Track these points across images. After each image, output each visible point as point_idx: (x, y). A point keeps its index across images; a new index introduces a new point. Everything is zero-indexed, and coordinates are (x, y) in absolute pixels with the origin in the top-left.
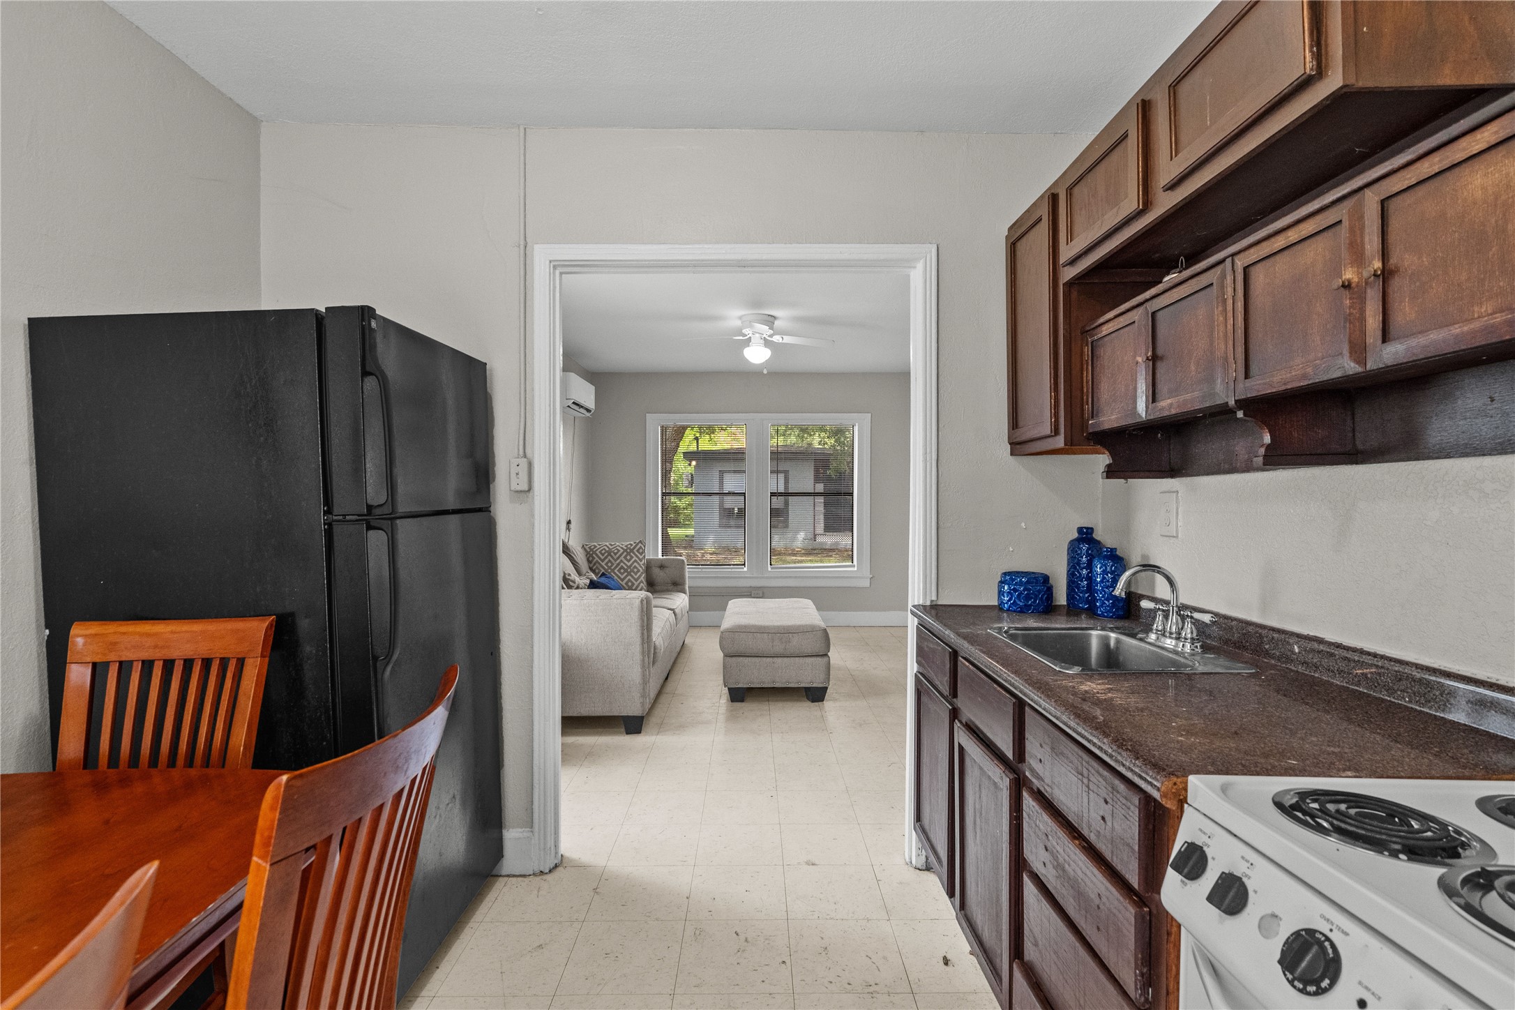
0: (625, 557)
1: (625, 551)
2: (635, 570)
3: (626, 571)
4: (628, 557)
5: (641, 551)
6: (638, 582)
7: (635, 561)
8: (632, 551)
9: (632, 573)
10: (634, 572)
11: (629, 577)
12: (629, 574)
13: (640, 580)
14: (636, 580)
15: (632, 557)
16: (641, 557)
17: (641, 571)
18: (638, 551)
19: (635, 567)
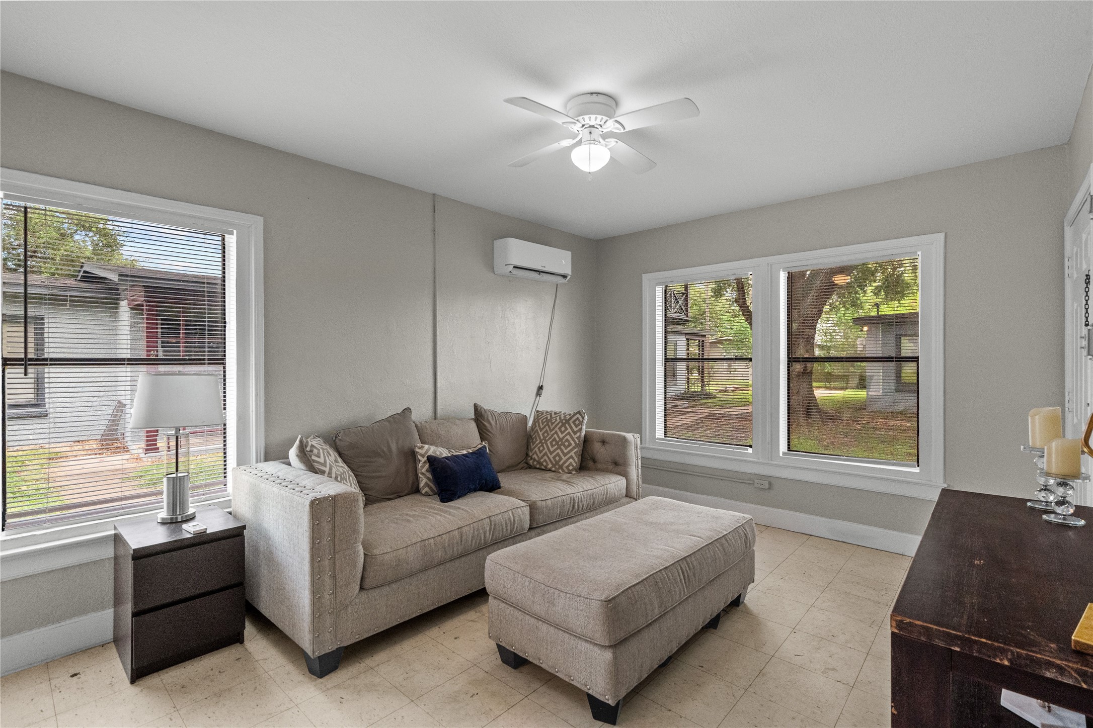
0: (560, 429)
1: (561, 421)
2: (567, 444)
3: (557, 443)
4: (563, 429)
5: (577, 422)
6: (567, 457)
7: (569, 433)
8: (568, 421)
9: (562, 447)
10: (564, 445)
11: (559, 451)
12: (559, 448)
13: (569, 455)
14: (565, 455)
15: (566, 429)
16: (575, 429)
17: (573, 444)
18: (574, 422)
19: (567, 440)
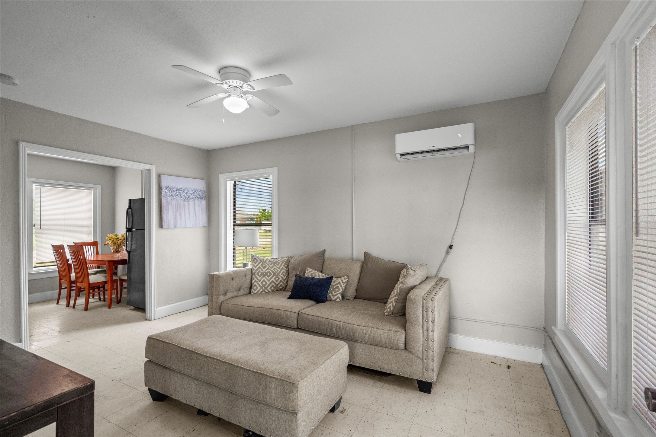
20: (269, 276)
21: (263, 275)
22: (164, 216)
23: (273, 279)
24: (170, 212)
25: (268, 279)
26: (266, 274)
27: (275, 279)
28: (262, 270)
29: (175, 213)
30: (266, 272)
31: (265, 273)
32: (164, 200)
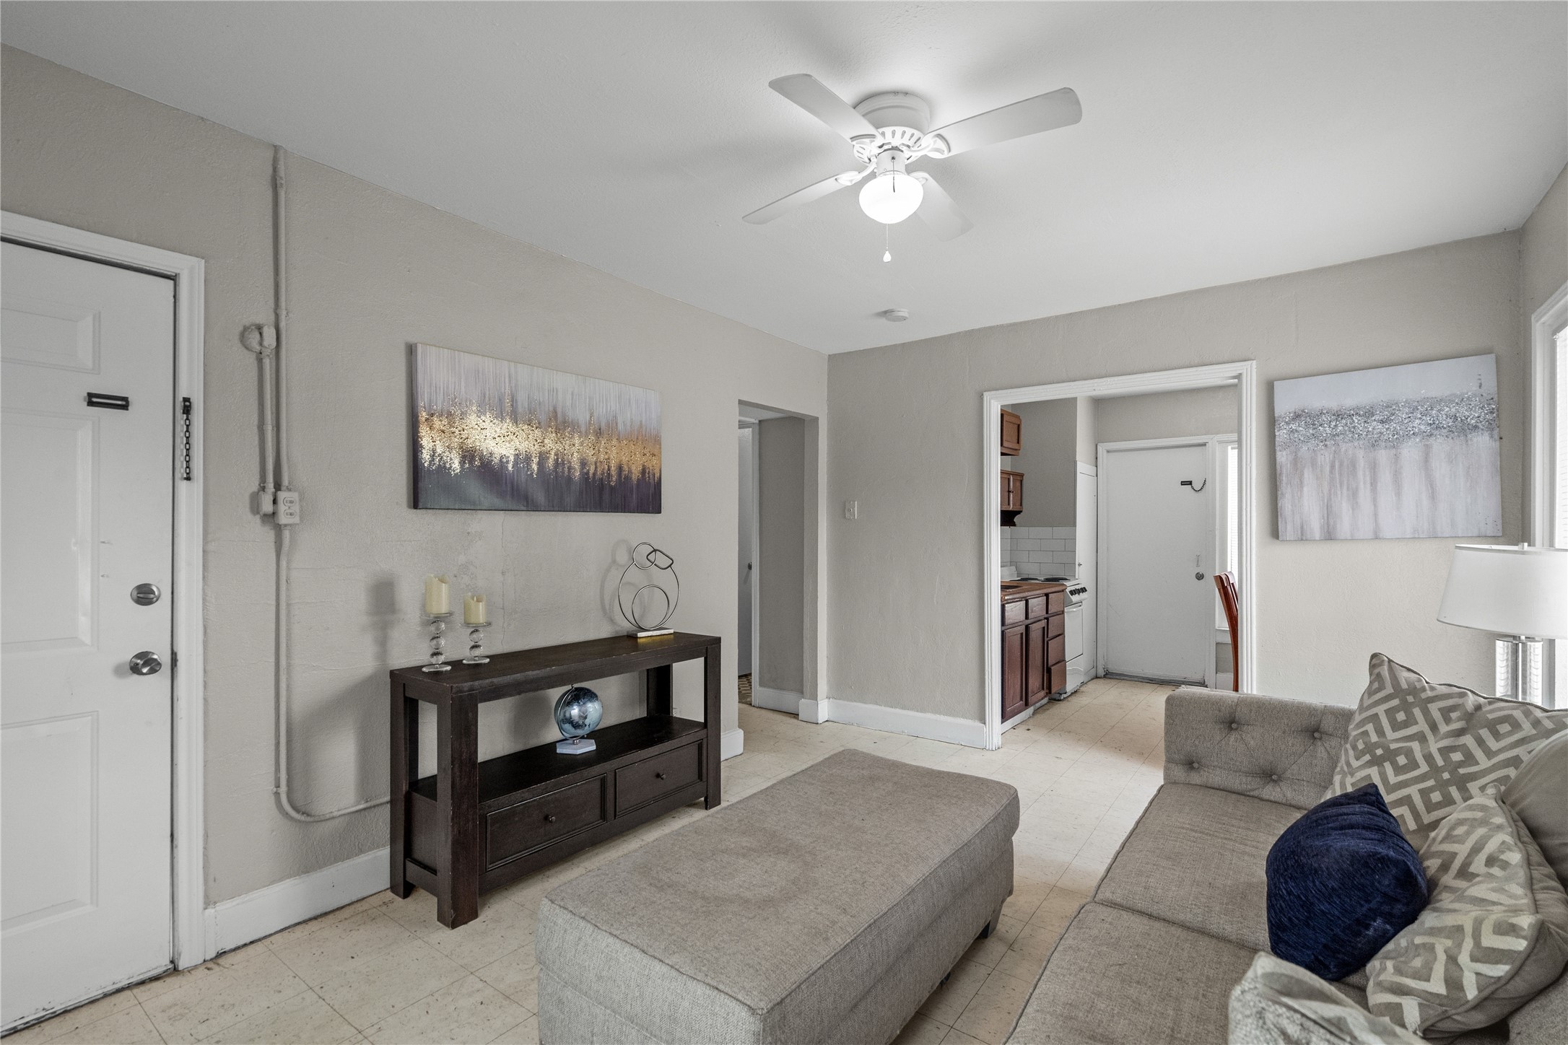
20: (1398, 770)
21: (1373, 755)
22: (1286, 504)
23: (1413, 791)
24: (1305, 489)
25: (1393, 779)
26: (1390, 756)
27: (1424, 793)
28: (1380, 732)
29: (1330, 490)
30: (1393, 746)
31: (1386, 749)
32: (1283, 457)
